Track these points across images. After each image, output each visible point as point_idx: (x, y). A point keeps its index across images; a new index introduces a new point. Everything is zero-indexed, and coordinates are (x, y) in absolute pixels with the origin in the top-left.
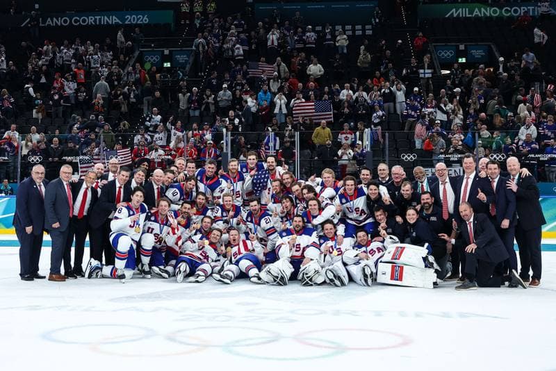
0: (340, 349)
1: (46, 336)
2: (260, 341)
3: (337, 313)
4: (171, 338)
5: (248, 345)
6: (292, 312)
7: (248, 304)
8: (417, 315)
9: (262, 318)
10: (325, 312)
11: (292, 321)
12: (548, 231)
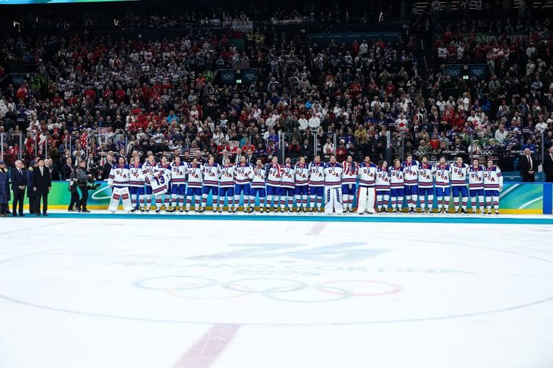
0: (347, 295)
1: (137, 284)
2: (289, 289)
3: (351, 269)
4: (226, 286)
5: (281, 292)
6: (318, 268)
7: (287, 262)
8: (410, 271)
9: (296, 272)
10: (341, 269)
11: (317, 274)
12: (523, 208)
